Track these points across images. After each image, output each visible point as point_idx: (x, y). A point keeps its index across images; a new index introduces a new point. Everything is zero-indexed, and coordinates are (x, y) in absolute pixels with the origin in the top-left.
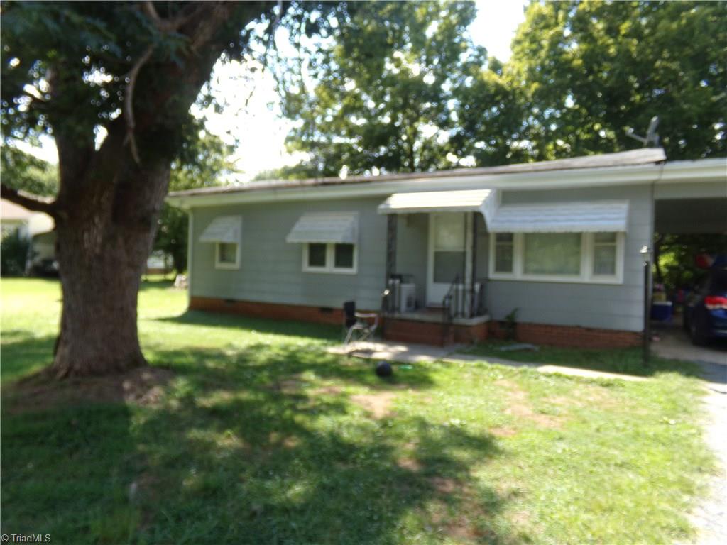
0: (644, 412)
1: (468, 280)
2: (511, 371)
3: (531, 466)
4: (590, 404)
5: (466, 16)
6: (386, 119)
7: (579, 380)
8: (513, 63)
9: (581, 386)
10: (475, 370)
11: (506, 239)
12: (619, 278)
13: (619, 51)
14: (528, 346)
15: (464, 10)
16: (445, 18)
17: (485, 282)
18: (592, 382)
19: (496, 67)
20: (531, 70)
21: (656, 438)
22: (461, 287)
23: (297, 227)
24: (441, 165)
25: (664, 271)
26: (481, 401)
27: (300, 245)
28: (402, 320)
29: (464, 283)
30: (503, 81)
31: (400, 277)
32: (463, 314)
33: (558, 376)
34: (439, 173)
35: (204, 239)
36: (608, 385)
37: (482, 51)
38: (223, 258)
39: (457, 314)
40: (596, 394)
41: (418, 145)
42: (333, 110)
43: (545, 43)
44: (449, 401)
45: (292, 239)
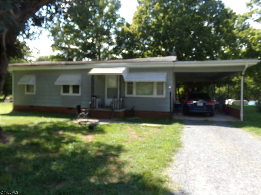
0: (167, 134)
1: (118, 97)
2: (132, 126)
3: (135, 151)
4: (154, 133)
5: (118, 6)
6: (90, 41)
7: (152, 127)
8: (133, 25)
9: (152, 129)
10: (121, 126)
11: (130, 84)
12: (164, 96)
13: (165, 24)
14: (138, 118)
15: (117, 4)
16: (110, 6)
17: (124, 97)
18: (155, 127)
19: (128, 25)
20: (139, 28)
21: (169, 140)
22: (116, 99)
23: (59, 79)
24: (110, 57)
25: (181, 93)
26: (122, 135)
27: (60, 86)
28: (96, 111)
29: (117, 98)
30: (130, 31)
31: (96, 97)
32: (117, 108)
33: (146, 126)
34: (109, 61)
35: (20, 83)
36: (159, 128)
37: (123, 19)
38: (28, 90)
39: (115, 108)
40: (156, 131)
41: (102, 50)
42: (70, 36)
43: (143, 19)
44: (112, 135)
45: (57, 83)
